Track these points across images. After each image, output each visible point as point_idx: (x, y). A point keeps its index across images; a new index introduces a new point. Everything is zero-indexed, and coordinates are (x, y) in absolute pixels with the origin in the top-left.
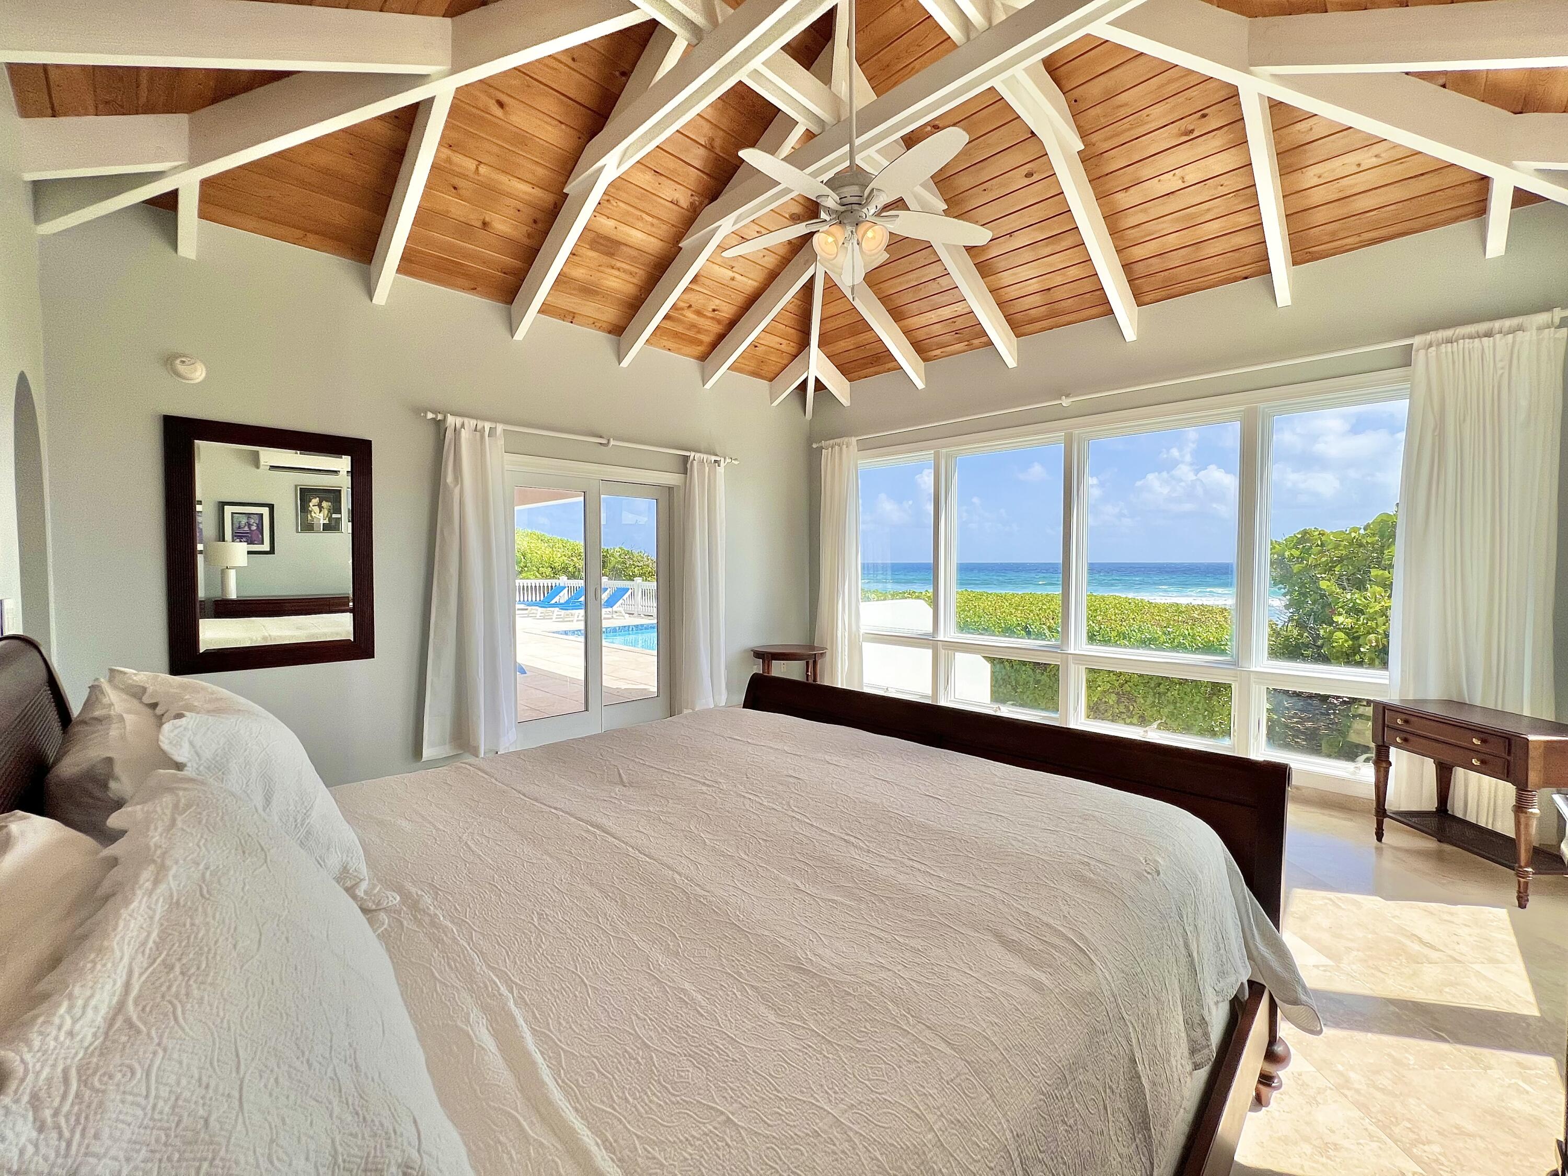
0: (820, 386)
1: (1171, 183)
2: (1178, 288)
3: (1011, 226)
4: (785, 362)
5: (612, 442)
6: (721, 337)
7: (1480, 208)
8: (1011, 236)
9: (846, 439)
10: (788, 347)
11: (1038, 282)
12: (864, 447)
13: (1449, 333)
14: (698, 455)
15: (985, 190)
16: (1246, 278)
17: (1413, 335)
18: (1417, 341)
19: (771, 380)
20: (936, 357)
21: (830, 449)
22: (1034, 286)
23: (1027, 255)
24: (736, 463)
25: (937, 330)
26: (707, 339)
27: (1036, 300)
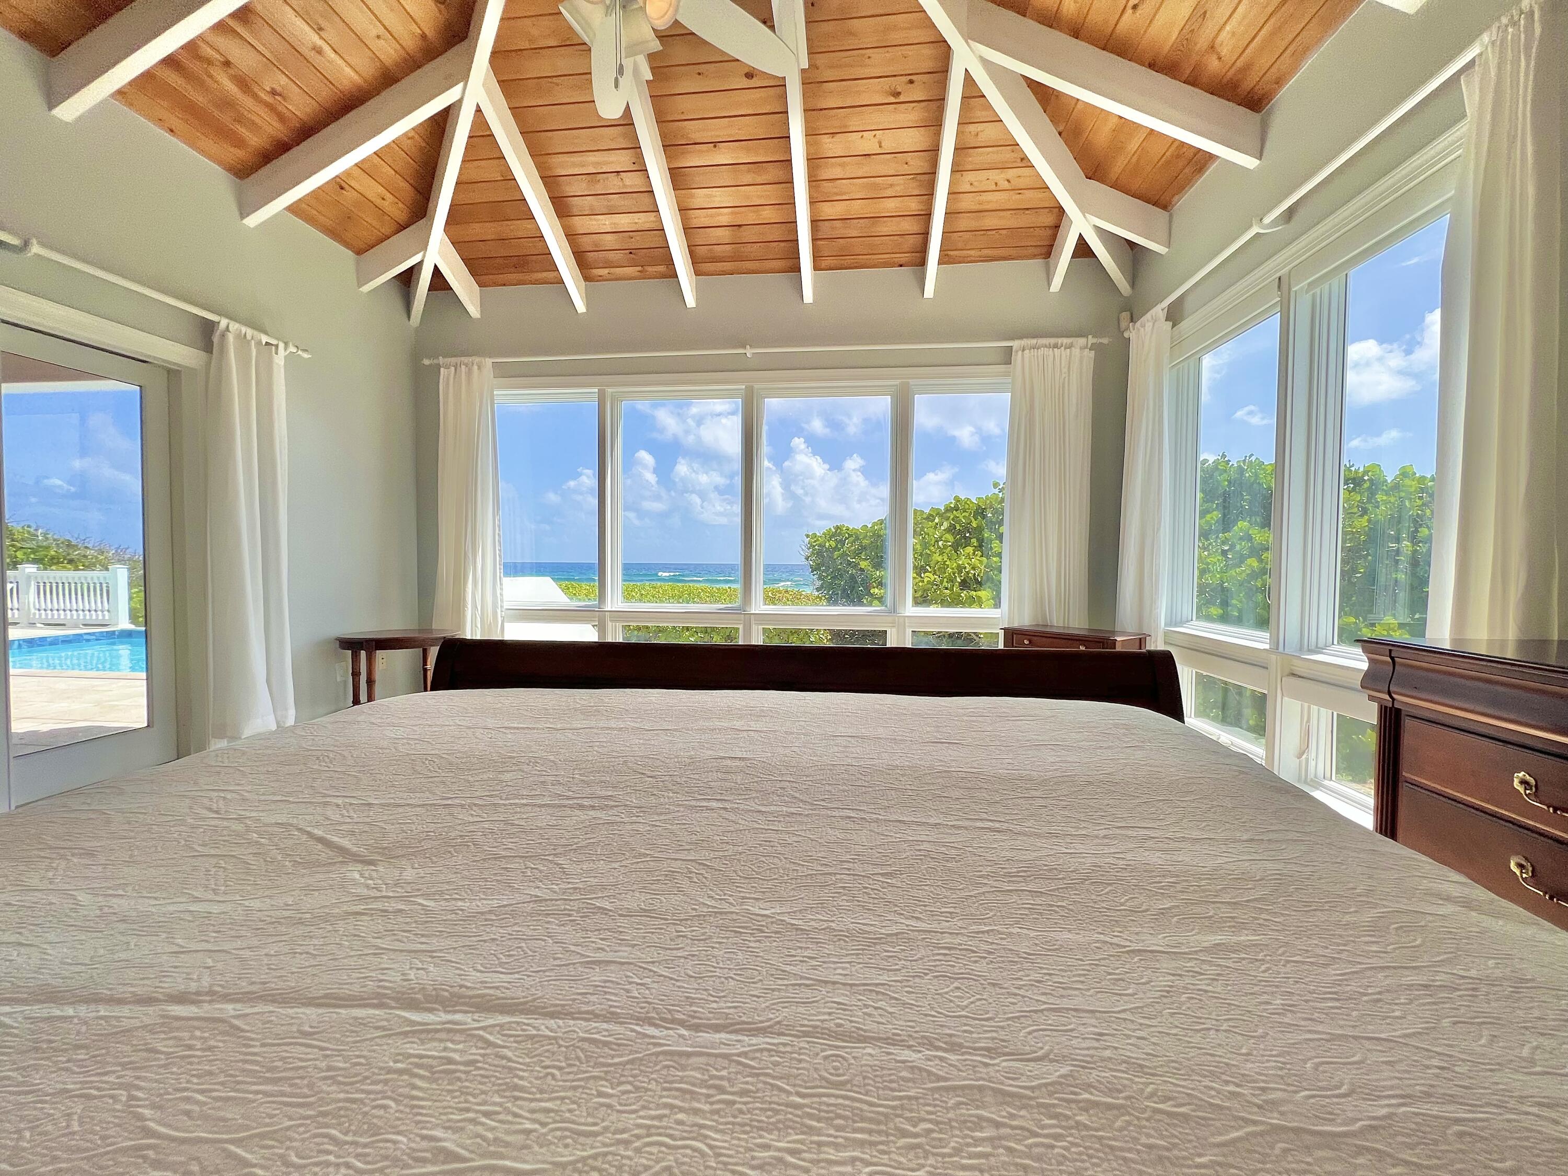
0: (439, 281)
1: (867, 144)
2: (849, 260)
3: (717, 133)
4: (386, 230)
5: (35, 249)
6: (282, 148)
7: (1048, 251)
8: (715, 146)
9: (477, 359)
10: (396, 210)
11: (732, 213)
12: (504, 373)
13: (1034, 341)
14: (234, 326)
15: (699, 74)
16: (901, 266)
17: (1013, 339)
18: (1016, 344)
19: (359, 252)
20: (600, 279)
21: (453, 368)
22: (724, 218)
23: (726, 177)
24: (306, 356)
25: (609, 241)
26: (256, 141)
27: (723, 235)
